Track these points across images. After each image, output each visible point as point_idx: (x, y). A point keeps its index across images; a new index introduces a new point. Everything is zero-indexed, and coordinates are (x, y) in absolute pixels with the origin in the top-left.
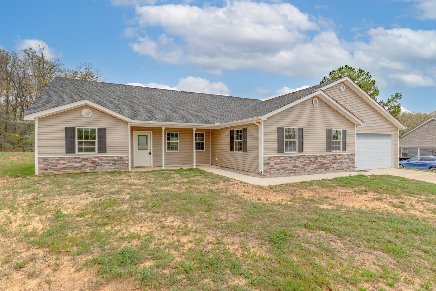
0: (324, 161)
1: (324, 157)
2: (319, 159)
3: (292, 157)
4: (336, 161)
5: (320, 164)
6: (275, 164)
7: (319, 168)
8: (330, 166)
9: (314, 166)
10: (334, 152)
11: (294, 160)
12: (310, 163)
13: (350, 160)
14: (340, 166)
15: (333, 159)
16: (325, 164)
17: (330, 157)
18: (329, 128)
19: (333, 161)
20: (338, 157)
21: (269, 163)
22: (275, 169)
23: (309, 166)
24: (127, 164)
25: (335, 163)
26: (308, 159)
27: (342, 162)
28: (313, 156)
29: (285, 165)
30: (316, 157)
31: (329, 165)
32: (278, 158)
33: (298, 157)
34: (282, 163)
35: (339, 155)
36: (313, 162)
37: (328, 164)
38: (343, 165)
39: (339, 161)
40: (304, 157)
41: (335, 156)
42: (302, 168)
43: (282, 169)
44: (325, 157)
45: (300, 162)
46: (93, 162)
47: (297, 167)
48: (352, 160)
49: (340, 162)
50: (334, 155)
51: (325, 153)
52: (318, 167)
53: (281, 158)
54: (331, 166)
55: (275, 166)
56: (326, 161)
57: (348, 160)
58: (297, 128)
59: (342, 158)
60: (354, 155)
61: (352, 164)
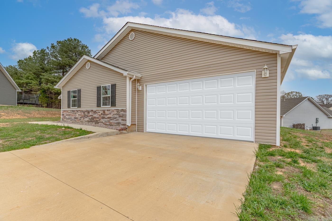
0: (94, 116)
1: (94, 112)
2: (90, 113)
3: (74, 111)
5: (92, 118)
6: (66, 115)
8: (99, 120)
9: (87, 119)
10: (103, 107)
11: (75, 113)
12: (85, 116)
13: (120, 117)
14: (109, 122)
15: (102, 114)
16: (95, 118)
17: (99, 112)
18: (99, 85)
19: (103, 116)
20: (106, 112)
21: (64, 114)
22: (66, 118)
23: (84, 119)
25: (103, 118)
26: (83, 113)
27: (111, 118)
28: (86, 111)
29: (71, 116)
31: (98, 119)
33: (77, 111)
34: (69, 115)
35: (108, 110)
36: (86, 116)
37: (98, 118)
38: (111, 121)
39: (108, 116)
40: (81, 111)
41: (104, 111)
42: (80, 120)
43: (69, 119)
44: (95, 112)
45: (79, 115)
47: (76, 118)
48: (122, 116)
49: (109, 118)
50: (103, 110)
51: (95, 109)
52: (90, 120)
53: (69, 111)
54: (101, 121)
55: (67, 116)
56: (96, 116)
57: (118, 116)
58: (77, 90)
59: (110, 114)
60: (125, 111)
61: (122, 121)
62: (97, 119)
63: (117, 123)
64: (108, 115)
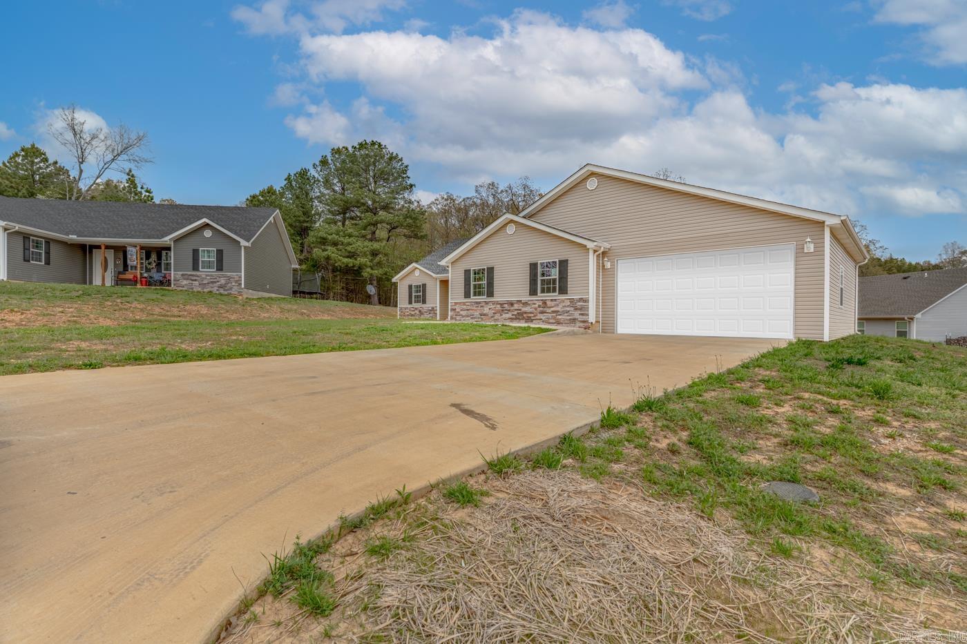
0: (524, 309)
1: (523, 304)
2: (515, 305)
3: (480, 303)
4: (545, 309)
5: (518, 313)
6: (461, 310)
7: (516, 319)
8: (535, 316)
9: (509, 315)
10: (541, 296)
11: (481, 306)
12: (503, 311)
13: (576, 309)
14: (554, 318)
15: (539, 306)
16: (525, 313)
17: (535, 304)
18: (533, 261)
19: (541, 309)
20: (549, 303)
21: (455, 309)
22: (460, 315)
23: (501, 315)
24: (436, 314)
25: (542, 312)
26: (499, 306)
27: (558, 311)
28: (506, 302)
29: (471, 312)
30: (512, 304)
31: (532, 315)
32: (464, 304)
33: (487, 303)
34: (468, 310)
35: (552, 300)
36: (506, 310)
37: (531, 313)
38: (560, 317)
39: (552, 309)
40: (494, 303)
41: (544, 302)
42: (492, 317)
43: (468, 316)
44: (526, 304)
45: (490, 309)
46: (420, 311)
47: (485, 315)
48: (580, 309)
49: (553, 312)
50: (542, 300)
51: (524, 299)
52: (514, 317)
53: (467, 304)
54: (537, 317)
55: (461, 312)
56: (527, 310)
57: (572, 309)
58: (485, 267)
59: (557, 305)
60: (586, 301)
61: (581, 316)
62: (530, 315)
63: (570, 320)
64: (552, 307)
